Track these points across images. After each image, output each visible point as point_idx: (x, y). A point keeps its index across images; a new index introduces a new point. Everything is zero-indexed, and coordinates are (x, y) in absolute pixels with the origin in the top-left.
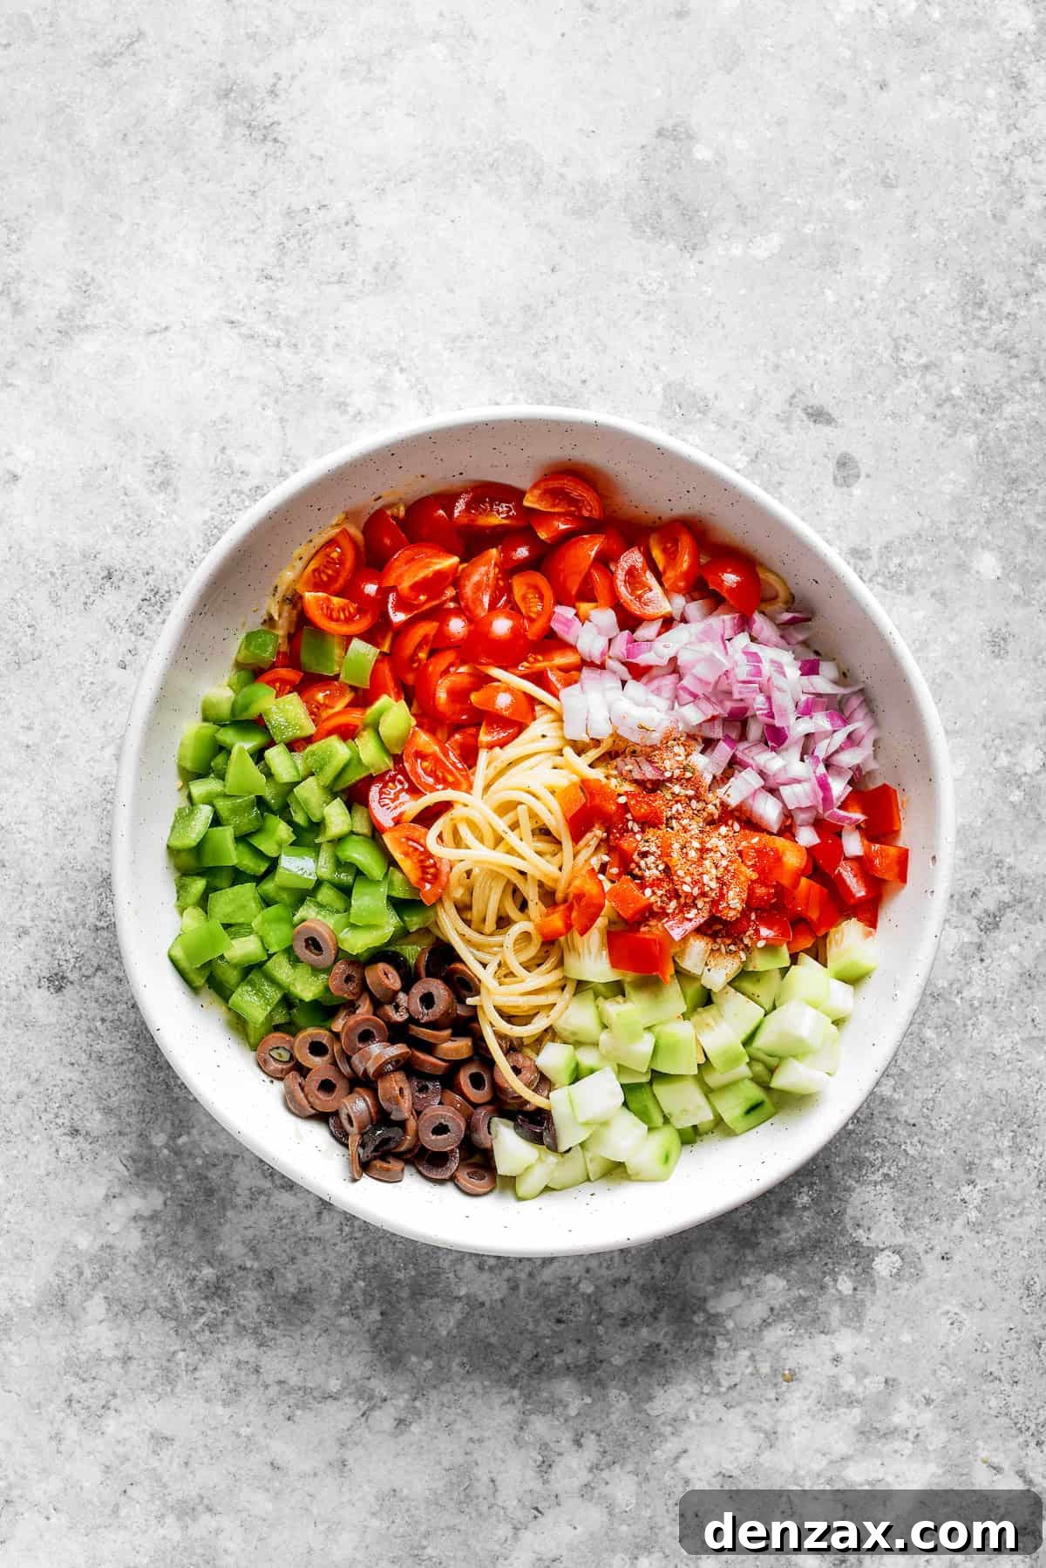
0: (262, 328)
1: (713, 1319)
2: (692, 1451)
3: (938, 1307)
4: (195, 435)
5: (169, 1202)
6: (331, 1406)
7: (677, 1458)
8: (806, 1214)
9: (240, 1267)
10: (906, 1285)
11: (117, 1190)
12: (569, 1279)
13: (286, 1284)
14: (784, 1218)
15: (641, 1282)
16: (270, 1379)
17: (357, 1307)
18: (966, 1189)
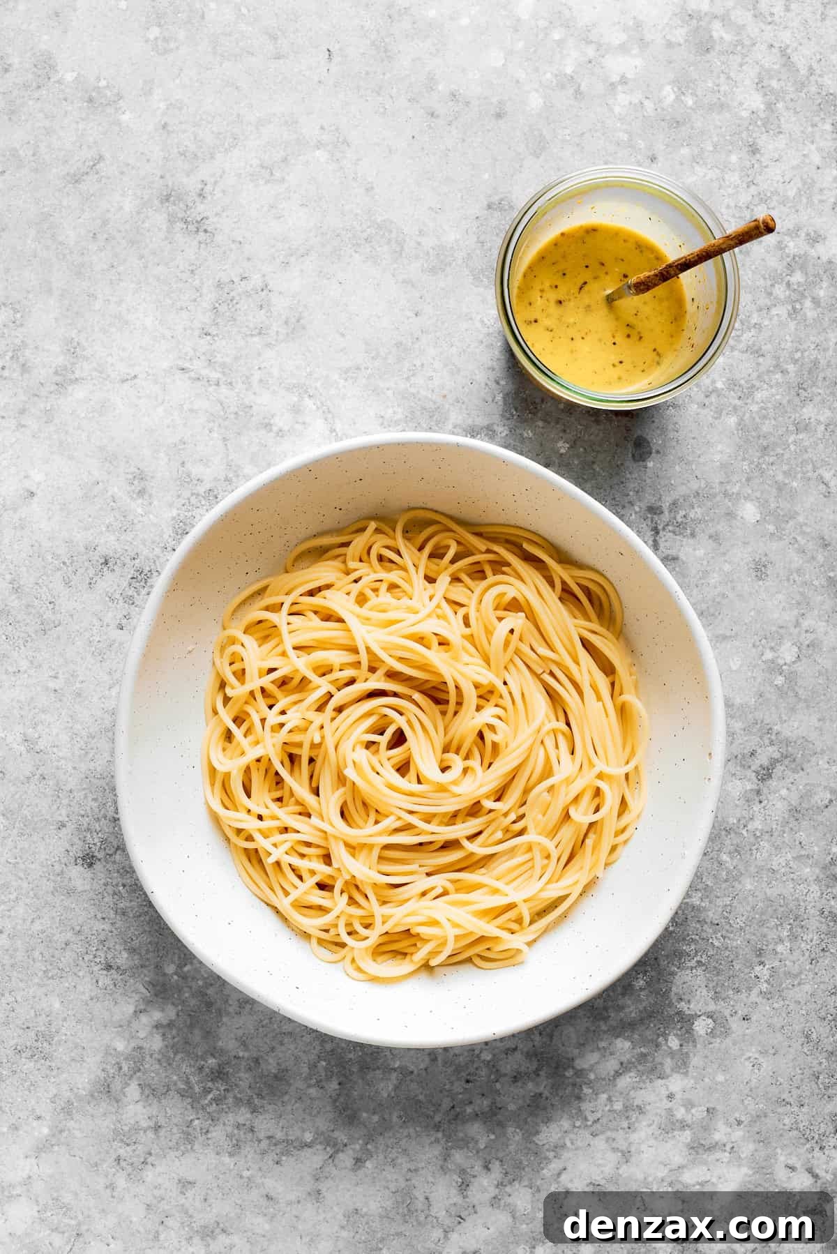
0: (205, 372)
1: (580, 1073)
2: (569, 1169)
3: (743, 1055)
4: (162, 455)
5: (180, 1014)
6: (307, 1152)
7: (559, 1174)
8: (642, 993)
9: (235, 1057)
10: (718, 1040)
11: (142, 1007)
12: (474, 1051)
13: (270, 1067)
14: (626, 998)
15: (525, 1050)
16: (262, 1135)
17: (321, 1081)
18: (758, 968)
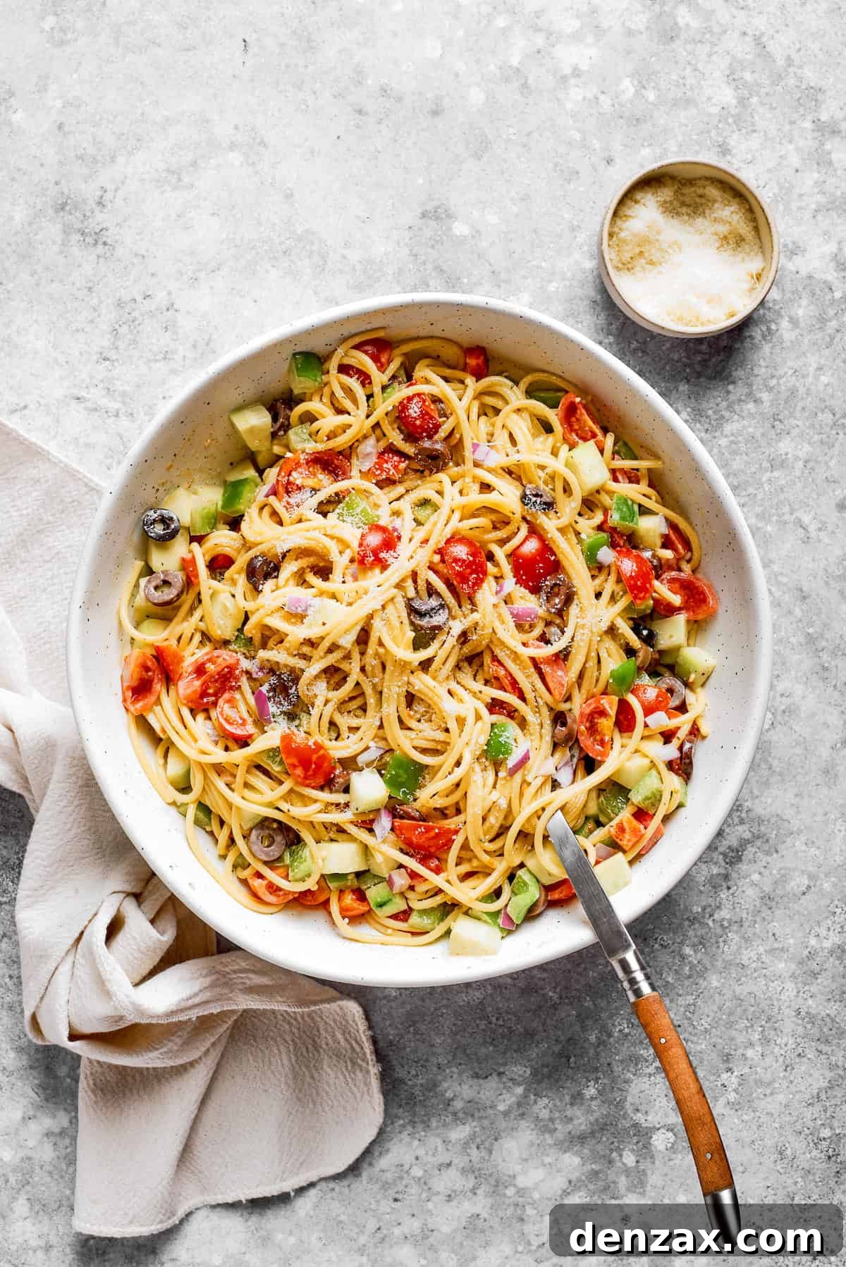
0: (105, 402)
1: (522, 1192)
5: (74, 1119)
8: (594, 1103)
10: (680, 1156)
11: (31, 1113)
12: (402, 1166)
14: (575, 1108)
15: (462, 1165)
18: (725, 1076)
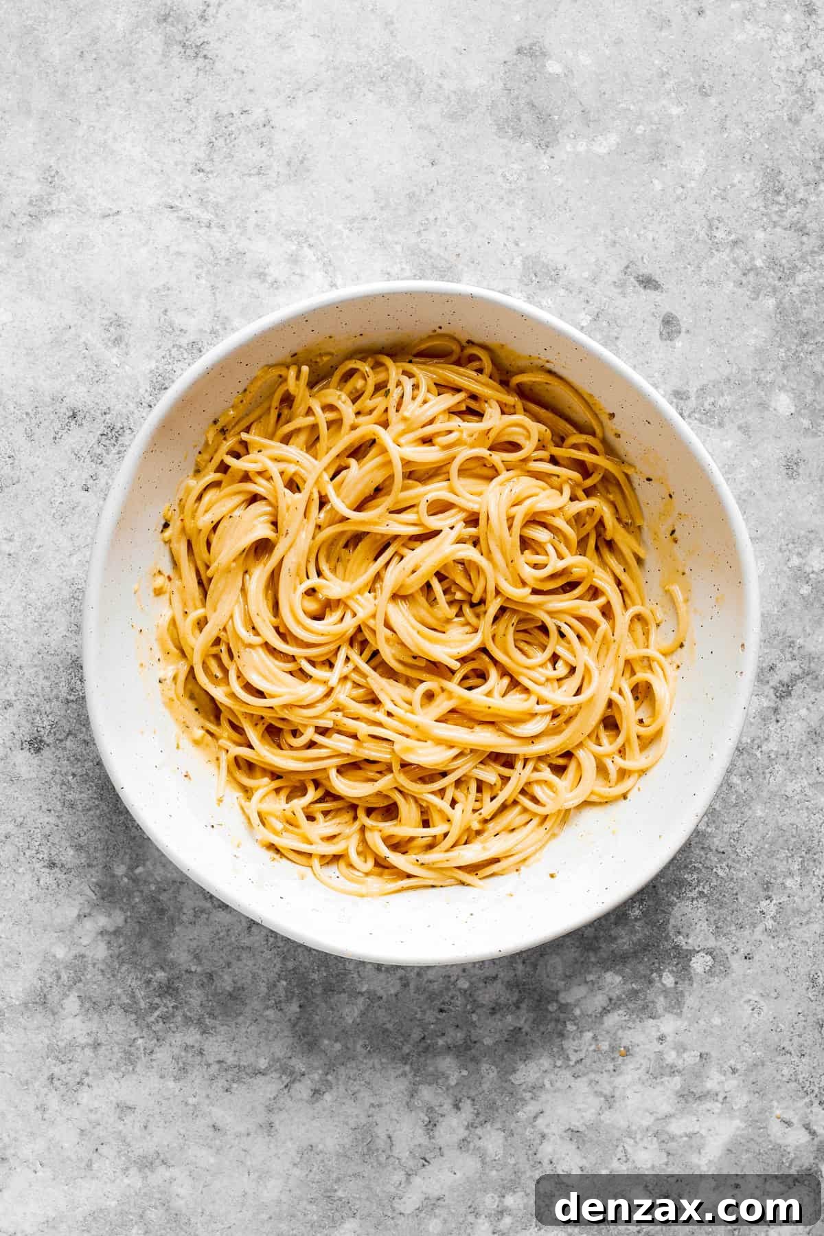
0: (196, 212)
1: (564, 1008)
2: (548, 1112)
3: (741, 997)
4: (143, 301)
5: (129, 920)
6: (260, 1080)
7: (535, 1117)
8: (637, 924)
9: (187, 971)
10: (717, 980)
11: (87, 911)
12: (449, 977)
13: (224, 985)
14: (620, 928)
15: (507, 979)
16: (211, 1060)
17: (280, 1002)
18: (764, 903)
